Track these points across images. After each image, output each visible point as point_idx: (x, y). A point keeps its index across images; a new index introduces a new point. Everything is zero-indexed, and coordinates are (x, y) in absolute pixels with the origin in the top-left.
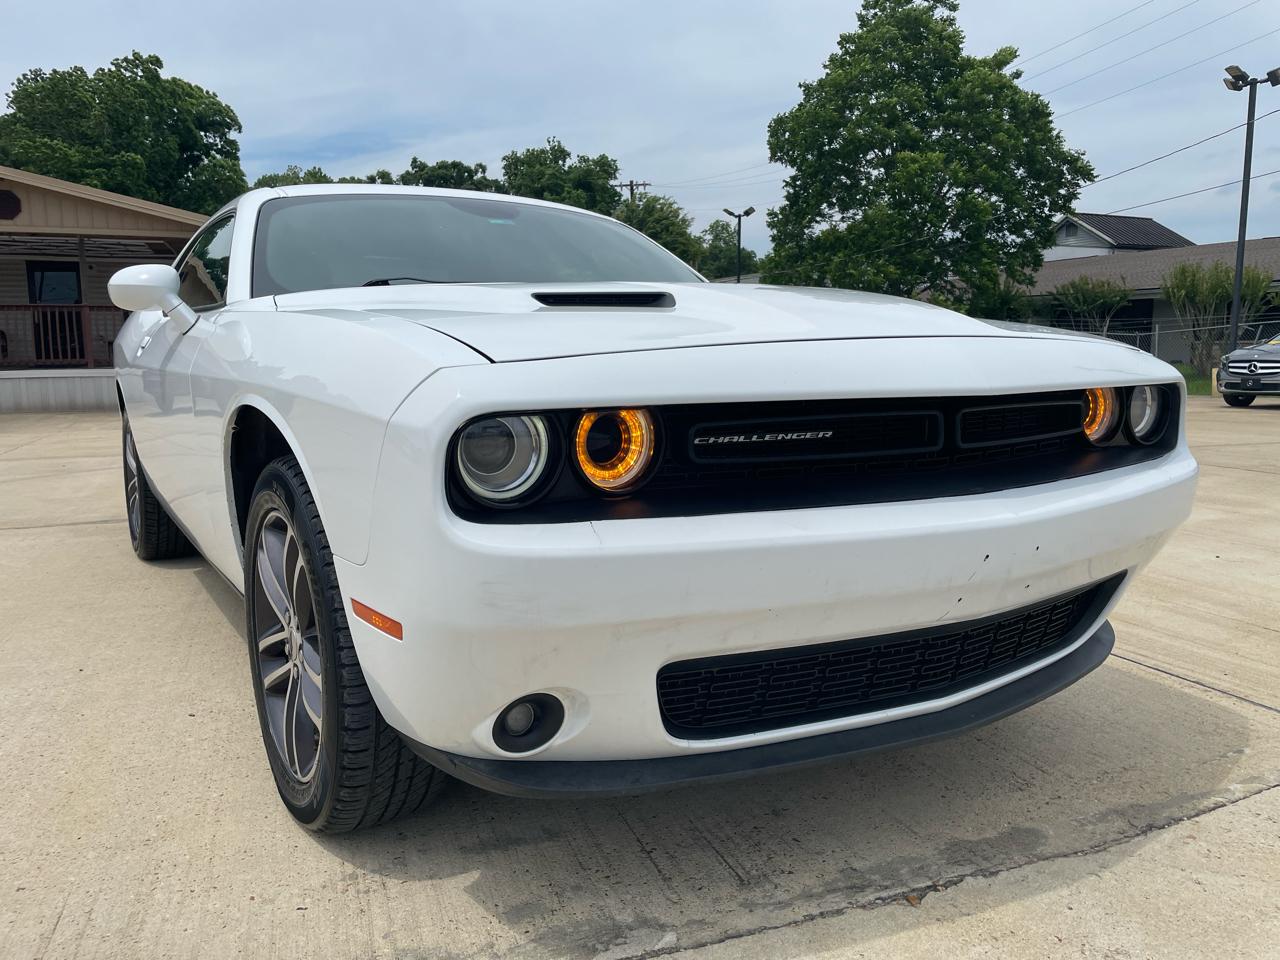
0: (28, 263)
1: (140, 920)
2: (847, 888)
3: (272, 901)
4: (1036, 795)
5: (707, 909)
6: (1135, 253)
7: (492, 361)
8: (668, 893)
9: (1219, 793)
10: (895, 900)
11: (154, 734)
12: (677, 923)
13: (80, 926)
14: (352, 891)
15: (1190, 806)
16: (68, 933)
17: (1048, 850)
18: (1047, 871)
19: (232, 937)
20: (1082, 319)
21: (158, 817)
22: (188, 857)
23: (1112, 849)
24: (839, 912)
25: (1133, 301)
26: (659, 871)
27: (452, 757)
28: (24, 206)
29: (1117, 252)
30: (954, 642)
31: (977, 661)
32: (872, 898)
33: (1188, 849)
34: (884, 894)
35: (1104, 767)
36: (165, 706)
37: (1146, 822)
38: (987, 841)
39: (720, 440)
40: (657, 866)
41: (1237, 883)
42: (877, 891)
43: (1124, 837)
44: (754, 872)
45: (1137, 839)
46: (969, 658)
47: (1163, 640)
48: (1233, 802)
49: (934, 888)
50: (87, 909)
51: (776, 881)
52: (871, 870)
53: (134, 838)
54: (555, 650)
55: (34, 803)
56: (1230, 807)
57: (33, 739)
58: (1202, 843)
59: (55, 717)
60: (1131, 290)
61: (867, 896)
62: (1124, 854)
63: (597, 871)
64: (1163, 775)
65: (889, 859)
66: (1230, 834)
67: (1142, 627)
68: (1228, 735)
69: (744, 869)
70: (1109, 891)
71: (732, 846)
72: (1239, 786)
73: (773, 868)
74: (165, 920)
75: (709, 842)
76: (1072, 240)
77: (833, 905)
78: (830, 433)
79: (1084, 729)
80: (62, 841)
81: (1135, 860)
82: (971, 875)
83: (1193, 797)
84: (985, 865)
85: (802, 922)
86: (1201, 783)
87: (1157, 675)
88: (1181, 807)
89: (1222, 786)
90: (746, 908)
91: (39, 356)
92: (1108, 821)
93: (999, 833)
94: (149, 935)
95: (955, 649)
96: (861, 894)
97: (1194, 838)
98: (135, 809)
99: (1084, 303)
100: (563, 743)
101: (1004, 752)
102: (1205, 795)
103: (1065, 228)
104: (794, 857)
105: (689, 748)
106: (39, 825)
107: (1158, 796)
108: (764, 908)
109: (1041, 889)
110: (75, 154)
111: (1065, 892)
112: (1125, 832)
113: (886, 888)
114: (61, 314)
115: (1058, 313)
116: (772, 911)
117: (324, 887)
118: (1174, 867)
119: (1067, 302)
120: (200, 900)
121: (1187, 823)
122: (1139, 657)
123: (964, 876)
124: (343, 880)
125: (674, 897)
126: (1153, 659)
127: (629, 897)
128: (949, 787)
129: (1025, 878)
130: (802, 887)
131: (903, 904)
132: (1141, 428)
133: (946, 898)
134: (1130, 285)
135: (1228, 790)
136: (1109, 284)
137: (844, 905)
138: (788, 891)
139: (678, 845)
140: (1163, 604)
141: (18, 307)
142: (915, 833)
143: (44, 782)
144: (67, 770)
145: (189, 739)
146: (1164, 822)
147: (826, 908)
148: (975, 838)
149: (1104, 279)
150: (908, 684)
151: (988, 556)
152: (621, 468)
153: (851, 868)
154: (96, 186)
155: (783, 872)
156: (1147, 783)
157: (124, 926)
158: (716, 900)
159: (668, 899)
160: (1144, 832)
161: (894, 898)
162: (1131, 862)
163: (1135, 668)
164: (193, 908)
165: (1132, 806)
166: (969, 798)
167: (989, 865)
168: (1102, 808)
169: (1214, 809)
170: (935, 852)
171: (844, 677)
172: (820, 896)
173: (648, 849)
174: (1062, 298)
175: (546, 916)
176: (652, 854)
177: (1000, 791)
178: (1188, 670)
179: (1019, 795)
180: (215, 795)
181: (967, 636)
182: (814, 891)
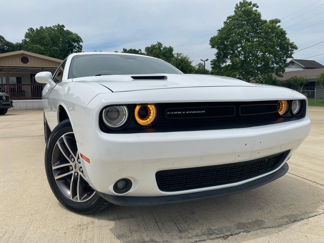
0: (31, 74)
1: (25, 234)
2: (208, 234)
3: (59, 231)
4: (264, 211)
5: (169, 238)
6: (310, 70)
7: (113, 92)
8: (160, 233)
9: (316, 212)
10: (220, 238)
11: (40, 188)
12: (161, 241)
13: (10, 235)
14: (79, 229)
15: (307, 215)
16: (7, 236)
17: (265, 226)
18: (264, 232)
19: (46, 239)
20: (295, 87)
21: (36, 208)
22: (40, 219)
23: (283, 226)
24: (205, 240)
25: (310, 82)
26: (159, 227)
27: (104, 194)
28: (29, 60)
29: (305, 69)
30: (239, 168)
31: (247, 173)
32: (214, 237)
33: (305, 227)
34: (217, 236)
35: (284, 204)
36: (44, 181)
37: (294, 219)
38: (249, 223)
39: (175, 113)
40: (158, 226)
41: (317, 237)
42: (216, 235)
43: (287, 223)
44: (184, 229)
45: (291, 224)
46: (245, 172)
47: (307, 171)
48: (320, 215)
49: (232, 235)
50: (13, 230)
51: (189, 231)
52: (215, 230)
53: (29, 213)
54: (127, 167)
55: (7, 203)
56: (318, 216)
57: (11, 188)
58: (309, 226)
59: (17, 183)
60: (308, 79)
61: (213, 236)
62: (286, 228)
63: (142, 227)
64: (301, 207)
65: (221, 227)
66: (317, 223)
67: (301, 167)
68: (321, 196)
69: (181, 228)
70: (280, 238)
71: (179, 221)
72: (322, 210)
73: (189, 228)
74: (31, 234)
75: (173, 220)
76: (293, 66)
77: (203, 238)
78: (205, 111)
79: (281, 194)
80: (11, 213)
81: (289, 230)
82: (243, 232)
83: (308, 213)
84: (247, 229)
85: (194, 242)
86: (311, 209)
87: (304, 180)
88: (305, 215)
89: (317, 210)
90: (180, 238)
91: (32, 97)
92: (283, 219)
93: (252, 221)
94: (26, 238)
95: (240, 169)
96: (211, 236)
97: (307, 224)
98: (31, 206)
99: (296, 83)
100: (132, 192)
101: (257, 199)
102: (311, 213)
103: (291, 63)
104: (195, 225)
105: (165, 194)
106: (7, 209)
107: (299, 212)
108: (184, 238)
109: (261, 236)
110: (42, 48)
111: (268, 238)
112: (288, 222)
113: (219, 234)
114: (38, 86)
115: (289, 85)
116: (186, 239)
117: (72, 228)
118: (300, 232)
119: (291, 82)
120: (41, 229)
121: (305, 220)
122: (299, 175)
123: (241, 232)
124: (77, 226)
125: (161, 234)
126: (303, 175)
127: (149, 234)
128: (241, 208)
129: (257, 233)
130: (196, 233)
131: (222, 239)
132: (295, 112)
133: (234, 238)
134: (308, 78)
135: (318, 211)
136: (302, 78)
137: (206, 238)
138: (192, 234)
139: (165, 221)
140: (308, 161)
141: (28, 85)
142: (229, 220)
143: (11, 199)
144: (17, 196)
145: (48, 189)
146: (299, 219)
147: (201, 239)
148: (246, 222)
149: (301, 76)
150: (227, 178)
151: (246, 144)
152: (148, 120)
153: (210, 229)
154: (47, 56)
155: (191, 229)
156: (296, 209)
157: (21, 235)
158: (172, 236)
159: (159, 235)
160: (293, 222)
161: (220, 237)
162: (288, 230)
163: (297, 178)
164: (39, 231)
165: (291, 215)
166: (246, 211)
167: (248, 229)
168: (282, 215)
169: (314, 216)
170: (234, 225)
171: (209, 176)
172: (200, 236)
173: (157, 221)
174: (290, 81)
175: (127, 238)
176: (158, 223)
177: (255, 210)
178: (312, 179)
179: (260, 211)
180: (51, 203)
181: (243, 166)
182: (199, 234)
